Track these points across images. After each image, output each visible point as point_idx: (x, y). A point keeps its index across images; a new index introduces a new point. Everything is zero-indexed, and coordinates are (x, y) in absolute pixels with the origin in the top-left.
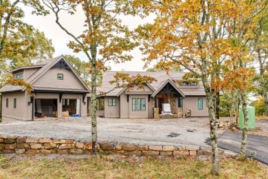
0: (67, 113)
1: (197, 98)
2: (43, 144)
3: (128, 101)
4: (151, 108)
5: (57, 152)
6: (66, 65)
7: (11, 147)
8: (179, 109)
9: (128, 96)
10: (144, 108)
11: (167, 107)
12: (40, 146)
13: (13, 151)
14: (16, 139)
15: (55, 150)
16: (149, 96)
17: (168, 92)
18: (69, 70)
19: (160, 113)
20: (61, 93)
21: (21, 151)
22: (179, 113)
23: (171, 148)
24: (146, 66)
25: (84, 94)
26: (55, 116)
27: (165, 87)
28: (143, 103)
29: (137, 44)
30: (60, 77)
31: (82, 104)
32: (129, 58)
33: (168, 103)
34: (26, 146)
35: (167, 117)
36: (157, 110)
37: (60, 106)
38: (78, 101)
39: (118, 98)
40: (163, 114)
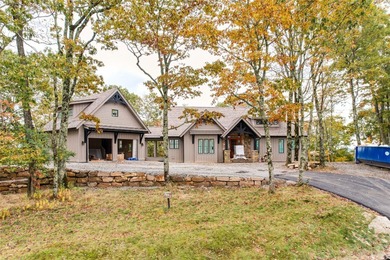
0: (122, 156)
1: (277, 140)
2: (114, 177)
3: (193, 142)
4: (221, 151)
5: (128, 185)
6: (121, 100)
7: (83, 180)
8: (254, 152)
9: (193, 136)
10: (212, 151)
11: (240, 150)
12: (111, 179)
13: (86, 184)
14: (87, 173)
15: (126, 183)
16: (219, 136)
17: (242, 131)
18: (125, 105)
19: (232, 157)
20: (116, 132)
21: (93, 184)
22: (254, 157)
23: (238, 179)
24: (214, 102)
25: (141, 134)
26: (109, 159)
27: (238, 126)
28: (211, 145)
29: (206, 80)
30: (115, 114)
31: (139, 145)
32: (198, 94)
33: (240, 144)
34: (98, 179)
35: (240, 161)
36: (227, 153)
37: (115, 147)
38: (135, 142)
39: (181, 139)
40: (235, 157)
